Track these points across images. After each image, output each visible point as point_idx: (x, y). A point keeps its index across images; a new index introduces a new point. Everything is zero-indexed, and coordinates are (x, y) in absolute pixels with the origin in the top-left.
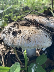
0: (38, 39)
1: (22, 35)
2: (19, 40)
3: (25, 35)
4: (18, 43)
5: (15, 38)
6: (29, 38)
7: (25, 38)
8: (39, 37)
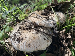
0: (37, 44)
1: (24, 42)
2: (22, 46)
3: (26, 42)
4: (22, 48)
5: (19, 44)
6: (29, 44)
7: (26, 44)
8: (38, 42)
